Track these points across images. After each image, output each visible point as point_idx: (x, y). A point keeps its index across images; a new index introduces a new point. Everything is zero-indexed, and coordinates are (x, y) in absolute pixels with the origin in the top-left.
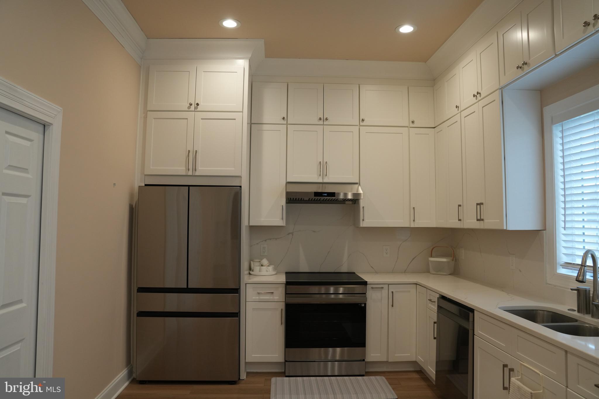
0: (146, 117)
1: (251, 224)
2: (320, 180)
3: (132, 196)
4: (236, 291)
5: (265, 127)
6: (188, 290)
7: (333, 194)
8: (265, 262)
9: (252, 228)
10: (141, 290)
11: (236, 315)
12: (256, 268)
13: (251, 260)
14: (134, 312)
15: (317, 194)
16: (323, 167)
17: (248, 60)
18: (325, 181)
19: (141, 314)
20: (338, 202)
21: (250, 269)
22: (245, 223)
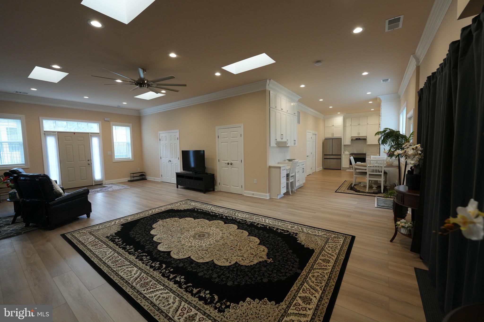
0: (325, 128)
1: (344, 144)
2: (358, 136)
3: (323, 141)
4: (341, 155)
5: (347, 127)
6: (332, 155)
7: (360, 139)
8: (347, 151)
9: (345, 145)
10: (325, 155)
11: (341, 159)
12: (345, 152)
13: (344, 151)
14: (323, 159)
15: (356, 139)
16: (359, 133)
17: (343, 117)
18: (359, 136)
19: (325, 159)
20: (361, 140)
21: (344, 152)
22: (342, 144)
